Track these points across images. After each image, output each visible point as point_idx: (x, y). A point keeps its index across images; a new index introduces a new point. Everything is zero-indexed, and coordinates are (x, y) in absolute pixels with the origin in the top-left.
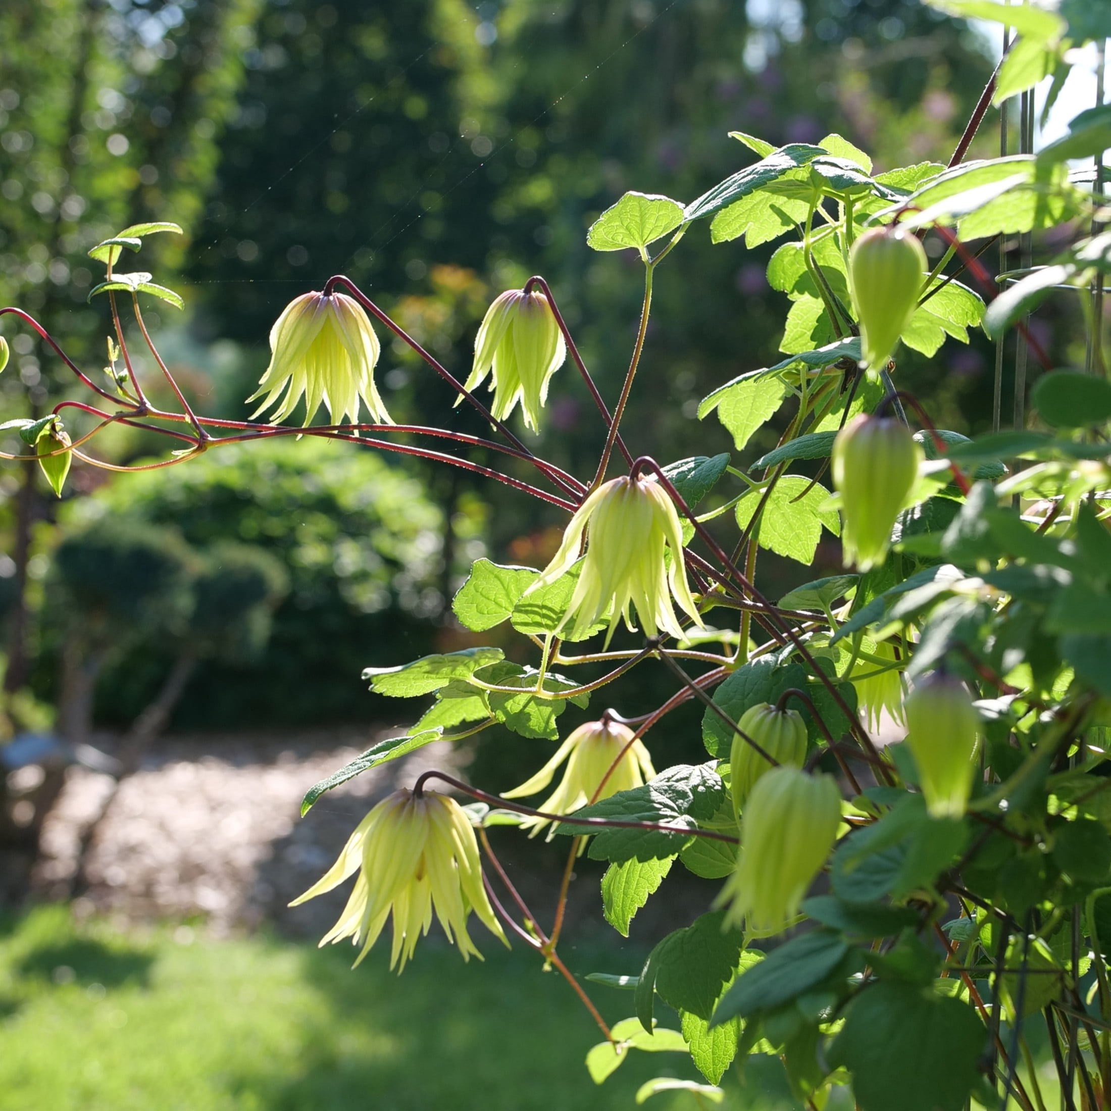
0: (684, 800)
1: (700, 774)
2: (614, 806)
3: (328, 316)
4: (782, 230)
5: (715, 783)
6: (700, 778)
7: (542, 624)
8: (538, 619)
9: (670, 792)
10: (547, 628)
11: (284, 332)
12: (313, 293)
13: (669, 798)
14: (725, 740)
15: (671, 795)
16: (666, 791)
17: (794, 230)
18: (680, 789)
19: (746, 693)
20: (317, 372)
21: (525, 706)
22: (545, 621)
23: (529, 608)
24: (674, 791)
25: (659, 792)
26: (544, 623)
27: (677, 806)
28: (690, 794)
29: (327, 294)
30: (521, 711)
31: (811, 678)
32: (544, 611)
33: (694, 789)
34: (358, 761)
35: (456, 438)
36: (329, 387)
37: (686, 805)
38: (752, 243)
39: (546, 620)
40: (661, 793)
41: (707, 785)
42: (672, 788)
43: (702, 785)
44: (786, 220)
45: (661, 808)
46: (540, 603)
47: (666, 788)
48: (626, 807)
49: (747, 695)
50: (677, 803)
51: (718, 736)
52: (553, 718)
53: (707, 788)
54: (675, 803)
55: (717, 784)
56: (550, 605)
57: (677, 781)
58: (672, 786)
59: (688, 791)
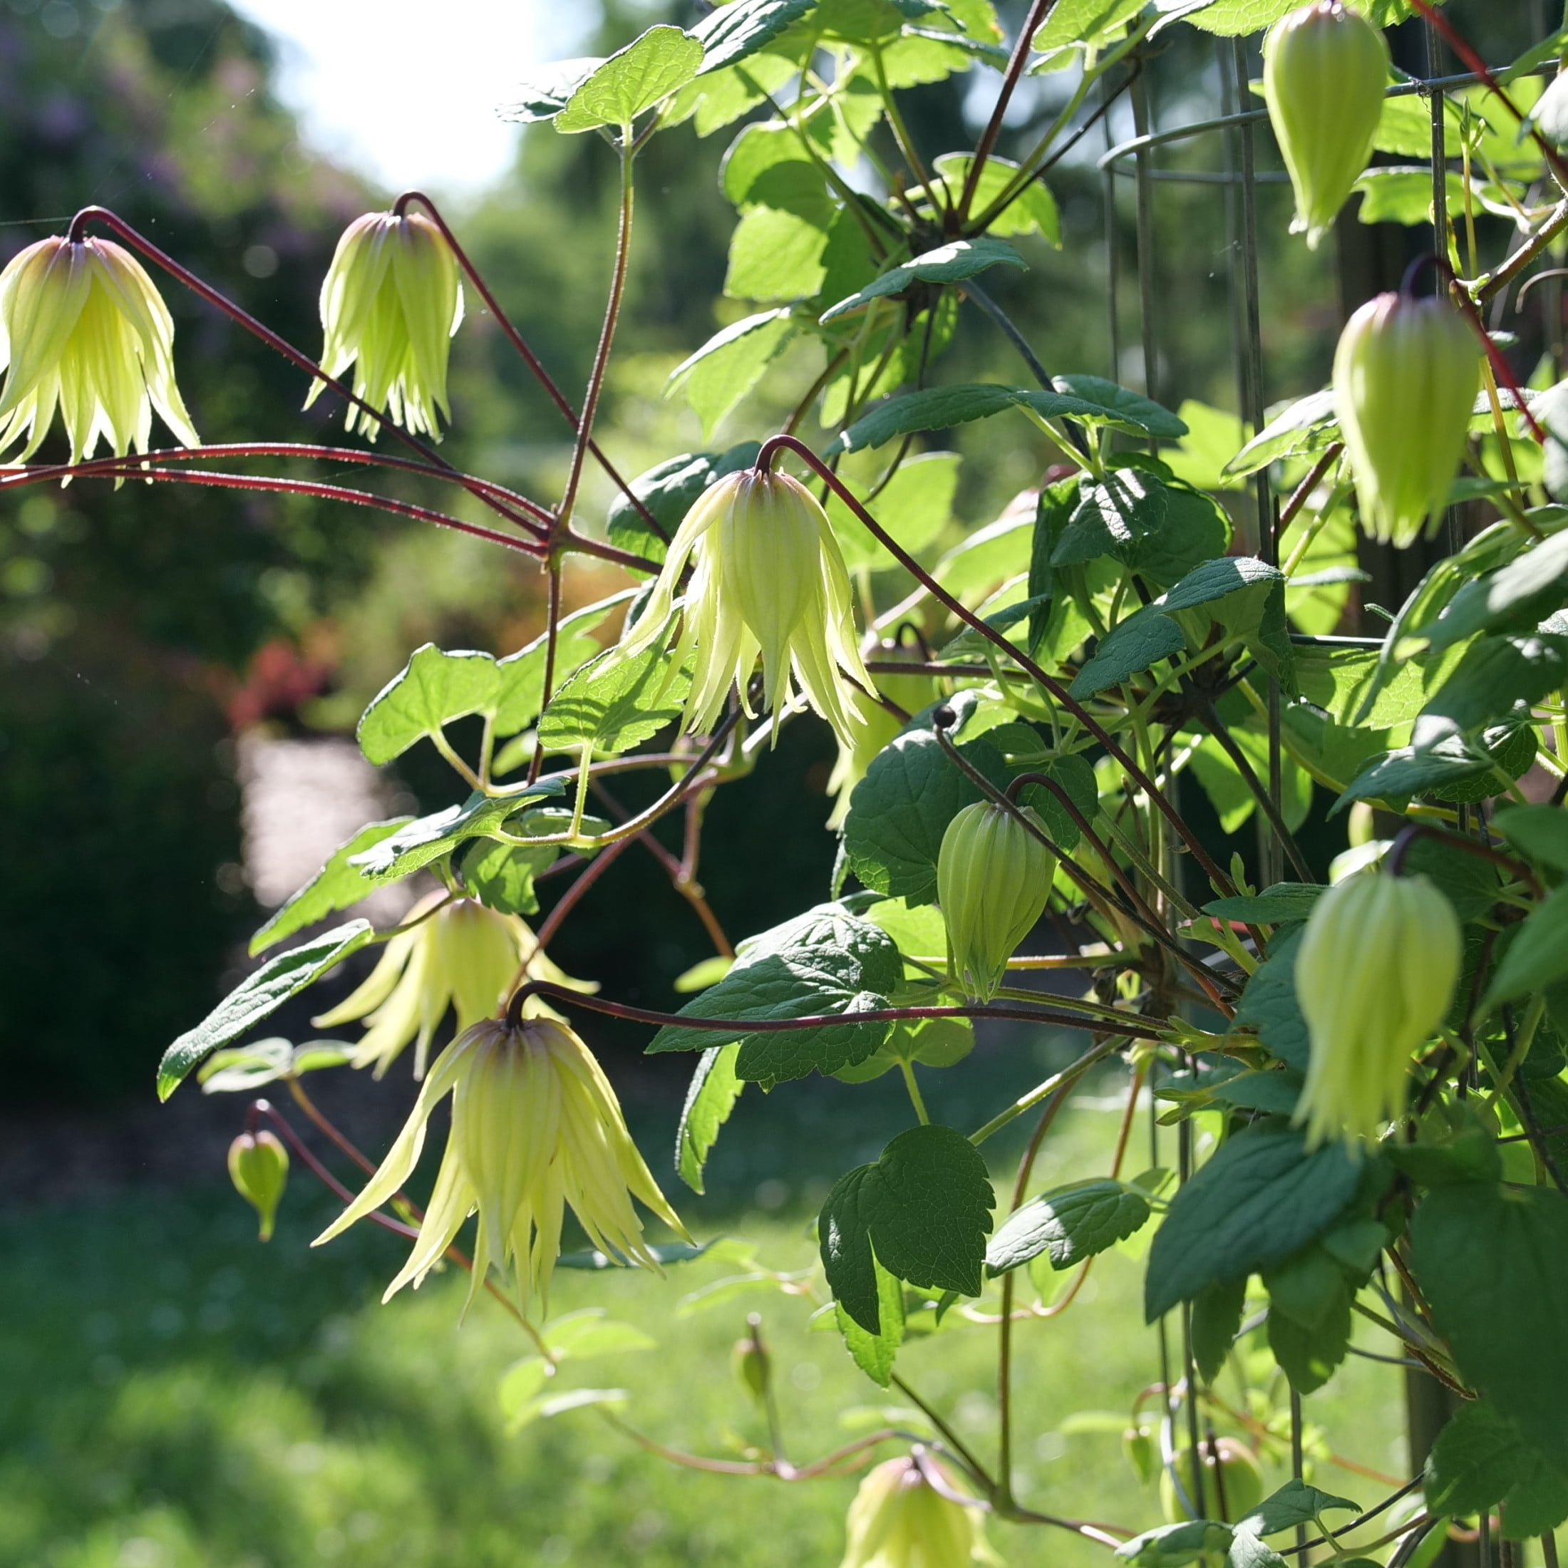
0: (847, 969)
1: (847, 927)
2: (739, 995)
3: (93, 275)
4: (747, 105)
5: (878, 937)
6: (850, 932)
7: (579, 729)
8: (573, 722)
9: (817, 960)
10: (586, 735)
11: (18, 307)
12: (54, 239)
13: (822, 969)
14: (900, 867)
15: (822, 965)
16: (811, 960)
17: (764, 104)
18: (832, 953)
19: (914, 792)
20: (82, 369)
21: (502, 867)
22: (582, 724)
23: (564, 707)
24: (824, 958)
25: (800, 963)
26: (581, 727)
27: (840, 978)
28: (852, 958)
29: (77, 238)
30: (497, 876)
31: (1009, 756)
32: (585, 708)
33: (853, 948)
34: (245, 996)
35: (335, 458)
36: (105, 394)
37: (855, 977)
38: (708, 125)
39: (585, 722)
40: (804, 964)
41: (868, 941)
42: (819, 954)
43: (861, 943)
44: (753, 88)
45: (818, 987)
46: (581, 697)
47: (808, 955)
48: (759, 994)
49: (918, 796)
50: (838, 975)
51: (884, 863)
52: (530, 881)
53: (871, 944)
54: (835, 975)
55: (883, 938)
56: (594, 698)
57: (819, 942)
58: (817, 950)
59: (847, 954)
